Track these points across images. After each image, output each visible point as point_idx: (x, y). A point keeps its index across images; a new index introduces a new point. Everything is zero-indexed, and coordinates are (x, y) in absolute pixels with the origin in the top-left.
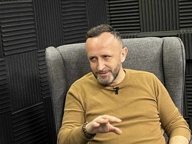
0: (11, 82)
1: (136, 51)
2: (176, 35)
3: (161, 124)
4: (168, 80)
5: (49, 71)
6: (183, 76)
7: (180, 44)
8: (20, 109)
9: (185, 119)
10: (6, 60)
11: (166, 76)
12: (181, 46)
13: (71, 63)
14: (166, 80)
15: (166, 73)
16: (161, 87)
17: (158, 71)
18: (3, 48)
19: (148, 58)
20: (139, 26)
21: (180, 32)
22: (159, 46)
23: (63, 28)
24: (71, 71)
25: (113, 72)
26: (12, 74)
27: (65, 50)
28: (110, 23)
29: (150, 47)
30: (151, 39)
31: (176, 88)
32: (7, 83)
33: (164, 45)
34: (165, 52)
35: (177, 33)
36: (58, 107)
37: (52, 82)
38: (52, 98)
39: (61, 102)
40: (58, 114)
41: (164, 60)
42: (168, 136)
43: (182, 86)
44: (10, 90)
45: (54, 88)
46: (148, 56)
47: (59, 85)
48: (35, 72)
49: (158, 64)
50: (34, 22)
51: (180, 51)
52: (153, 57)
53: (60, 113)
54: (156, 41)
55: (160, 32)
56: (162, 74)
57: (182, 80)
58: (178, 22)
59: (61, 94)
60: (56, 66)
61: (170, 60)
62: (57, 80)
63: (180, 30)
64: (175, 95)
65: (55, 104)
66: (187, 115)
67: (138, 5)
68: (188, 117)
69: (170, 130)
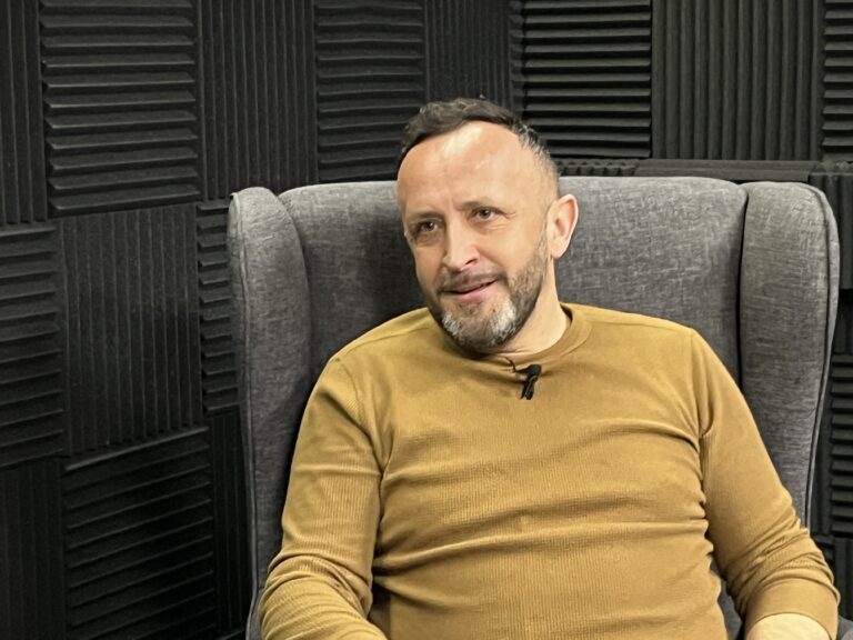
0: (73, 330)
1: (625, 234)
2: (807, 176)
4: (757, 370)
5: (240, 293)
6: (822, 354)
7: (819, 217)
8: (105, 449)
10: (59, 232)
11: (746, 351)
12: (826, 224)
13: (339, 263)
15: (749, 335)
17: (716, 328)
18: (51, 179)
19: (676, 269)
20: (648, 131)
21: (822, 170)
22: (727, 220)
23: (315, 115)
24: (336, 298)
25: (512, 282)
26: (82, 297)
27: (315, 206)
28: (522, 109)
29: (690, 219)
30: (693, 185)
31: (788, 406)
32: (53, 334)
33: (748, 217)
34: (753, 248)
35: (808, 173)
36: (267, 450)
37: (248, 339)
38: (245, 412)
39: (282, 429)
40: (266, 480)
42: (739, 613)
43: (816, 399)
44: (68, 365)
45: (256, 366)
46: (677, 257)
47: (278, 354)
48: (183, 296)
49: (716, 297)
50: (193, 77)
51: (818, 247)
52: (697, 264)
53: (274, 476)
54: (716, 194)
55: (732, 162)
56: (733, 340)
57: (819, 372)
58: (814, 123)
59: (284, 397)
60: (270, 270)
61: (771, 281)
62: (272, 332)
63: (820, 158)
64: (782, 437)
65: (253, 440)
66: (826, 531)
67: (648, 40)
68: (828, 541)
69: (751, 585)
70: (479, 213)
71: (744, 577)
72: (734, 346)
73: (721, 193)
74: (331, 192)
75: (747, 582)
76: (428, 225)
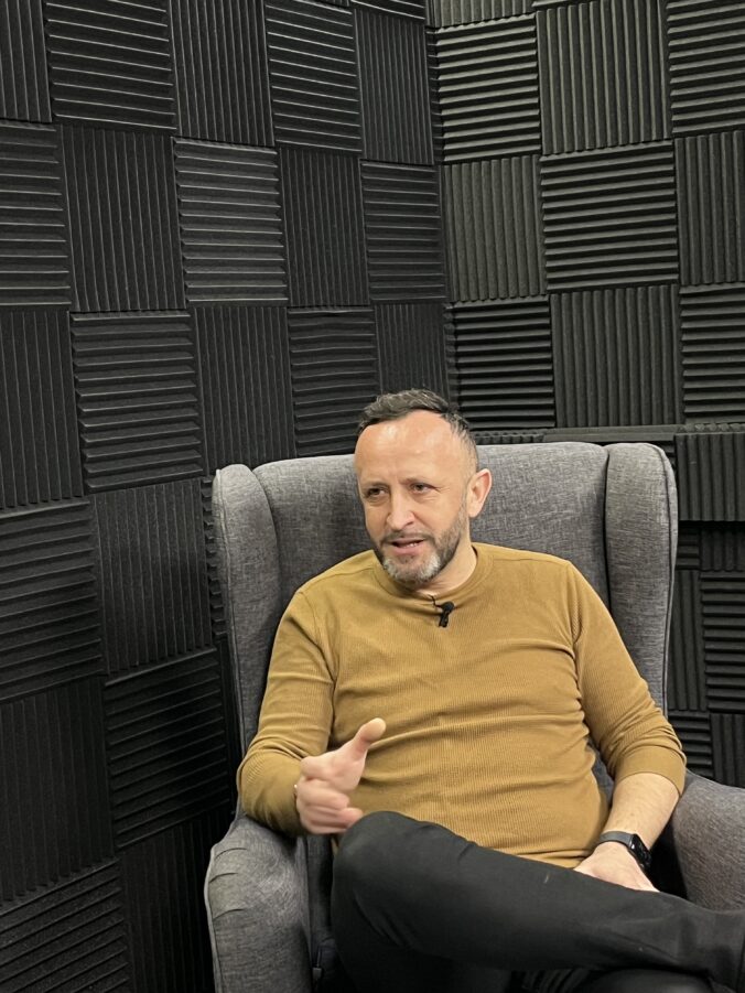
0: (107, 579)
1: (517, 487)
2: (671, 439)
3: (587, 731)
4: (620, 587)
5: (222, 545)
6: (668, 573)
7: (659, 469)
8: (135, 668)
10: (93, 505)
11: (612, 573)
12: (665, 474)
13: (298, 519)
14: (612, 586)
15: (613, 561)
17: (587, 555)
18: (85, 465)
19: (556, 512)
21: (684, 431)
22: (593, 473)
23: (292, 407)
24: (298, 546)
25: (438, 541)
26: (113, 554)
27: (280, 477)
28: (457, 395)
29: (564, 473)
30: (567, 448)
31: (645, 613)
32: (92, 582)
33: (609, 470)
34: (613, 494)
35: (673, 434)
36: (249, 663)
37: (229, 580)
39: (260, 647)
40: (249, 686)
41: (607, 517)
42: (609, 774)
43: (665, 606)
44: (104, 605)
45: (237, 599)
46: (555, 503)
47: (253, 590)
49: (587, 533)
50: (194, 383)
51: (659, 492)
52: (572, 507)
53: (256, 683)
54: (584, 454)
56: (602, 565)
57: (667, 586)
58: (676, 396)
59: (260, 623)
60: (244, 527)
61: (625, 518)
62: (247, 573)
63: (683, 423)
64: (642, 637)
65: (238, 656)
66: (703, 708)
67: (549, 338)
68: (706, 716)
69: (616, 754)
70: (416, 486)
71: (611, 748)
72: (603, 569)
73: (587, 454)
74: (292, 465)
75: (613, 752)
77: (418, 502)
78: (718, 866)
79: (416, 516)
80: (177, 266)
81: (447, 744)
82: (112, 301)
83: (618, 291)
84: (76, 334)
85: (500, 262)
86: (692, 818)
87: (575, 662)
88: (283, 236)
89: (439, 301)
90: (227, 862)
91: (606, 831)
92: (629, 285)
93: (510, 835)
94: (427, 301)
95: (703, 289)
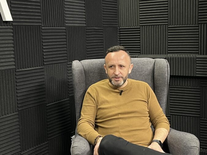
0: (47, 83)
2: (165, 58)
3: (149, 118)
4: (157, 89)
5: (74, 77)
7: (166, 64)
8: (53, 102)
9: (166, 116)
10: (45, 68)
11: (155, 86)
12: (167, 65)
13: (89, 72)
14: (155, 88)
16: (152, 93)
17: (150, 82)
18: (44, 59)
19: (144, 73)
20: (140, 50)
21: (168, 56)
22: (151, 64)
23: (86, 48)
24: (89, 78)
26: (49, 78)
27: (86, 63)
29: (146, 64)
30: (146, 59)
31: (162, 94)
32: (44, 84)
33: (155, 64)
34: (156, 69)
36: (79, 102)
37: (75, 85)
44: (47, 89)
45: (76, 89)
46: (144, 71)
47: (80, 87)
48: (65, 78)
49: (150, 77)
50: (66, 42)
51: (166, 69)
52: (147, 72)
53: (80, 106)
54: (150, 61)
55: (153, 55)
56: (153, 84)
57: (167, 89)
58: (166, 49)
59: (81, 94)
60: (79, 74)
61: (159, 74)
62: (79, 83)
63: (168, 54)
64: (161, 99)
66: (169, 114)
67: (140, 35)
68: (169, 116)
74: (88, 61)
76: (111, 67)
77: (121, 69)
78: (178, 148)
79: (120, 73)
80: (63, 17)
81: (121, 120)
82: (50, 24)
83: (155, 26)
84: (43, 31)
85: (130, 19)
86: (172, 138)
87: (148, 104)
88: (85, 12)
89: (117, 27)
90: (76, 144)
91: (154, 140)
92: (157, 25)
93: (134, 140)
94: (114, 27)
95: (173, 26)
